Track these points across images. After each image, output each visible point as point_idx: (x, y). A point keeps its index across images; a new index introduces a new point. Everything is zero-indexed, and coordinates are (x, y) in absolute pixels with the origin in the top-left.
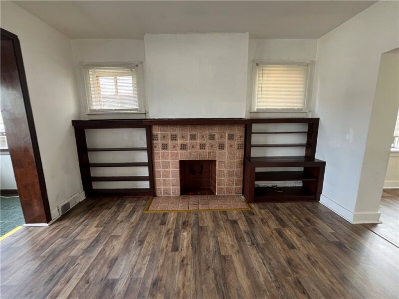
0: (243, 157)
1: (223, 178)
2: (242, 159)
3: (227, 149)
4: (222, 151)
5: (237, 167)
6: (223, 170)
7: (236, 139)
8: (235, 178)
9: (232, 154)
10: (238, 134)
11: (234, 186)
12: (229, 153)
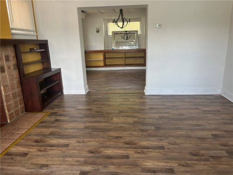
0: (19, 76)
1: (10, 102)
2: (19, 79)
3: (7, 71)
4: (4, 74)
5: (17, 88)
6: (8, 93)
7: (11, 59)
8: (18, 99)
9: (11, 76)
10: (12, 55)
11: (19, 107)
12: (9, 75)
